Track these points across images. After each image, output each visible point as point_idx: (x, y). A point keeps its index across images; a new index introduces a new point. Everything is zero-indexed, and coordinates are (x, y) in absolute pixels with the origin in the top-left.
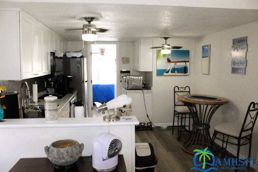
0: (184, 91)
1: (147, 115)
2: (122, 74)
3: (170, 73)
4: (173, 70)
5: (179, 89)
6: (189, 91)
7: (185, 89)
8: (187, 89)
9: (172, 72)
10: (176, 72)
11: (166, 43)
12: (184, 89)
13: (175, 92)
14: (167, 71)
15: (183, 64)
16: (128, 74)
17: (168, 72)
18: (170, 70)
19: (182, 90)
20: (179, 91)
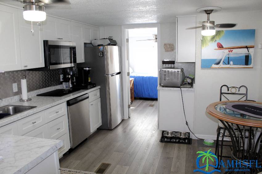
0: (237, 92)
1: (187, 122)
2: (164, 65)
3: (221, 65)
4: (228, 61)
5: (228, 90)
6: (245, 93)
7: (239, 90)
8: (243, 90)
9: (224, 63)
10: (231, 63)
11: (208, 19)
12: (237, 89)
13: (221, 93)
14: (217, 61)
15: (245, 51)
16: (173, 65)
17: (218, 63)
18: (221, 60)
19: (233, 91)
20: (229, 92)
